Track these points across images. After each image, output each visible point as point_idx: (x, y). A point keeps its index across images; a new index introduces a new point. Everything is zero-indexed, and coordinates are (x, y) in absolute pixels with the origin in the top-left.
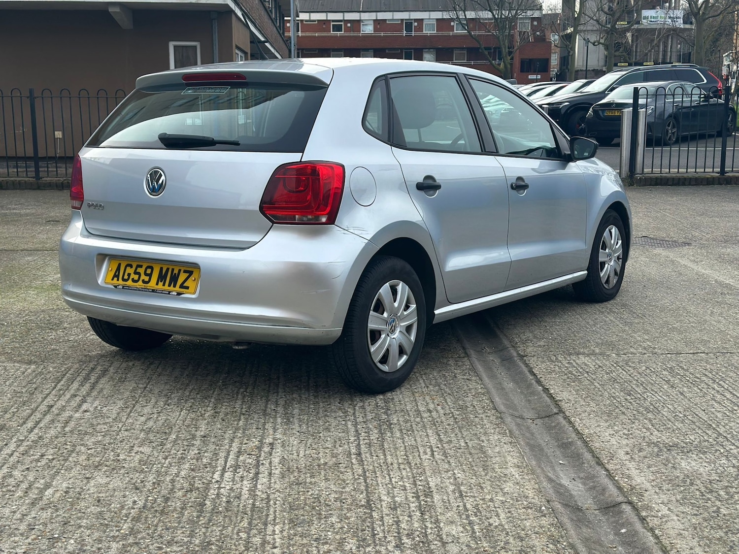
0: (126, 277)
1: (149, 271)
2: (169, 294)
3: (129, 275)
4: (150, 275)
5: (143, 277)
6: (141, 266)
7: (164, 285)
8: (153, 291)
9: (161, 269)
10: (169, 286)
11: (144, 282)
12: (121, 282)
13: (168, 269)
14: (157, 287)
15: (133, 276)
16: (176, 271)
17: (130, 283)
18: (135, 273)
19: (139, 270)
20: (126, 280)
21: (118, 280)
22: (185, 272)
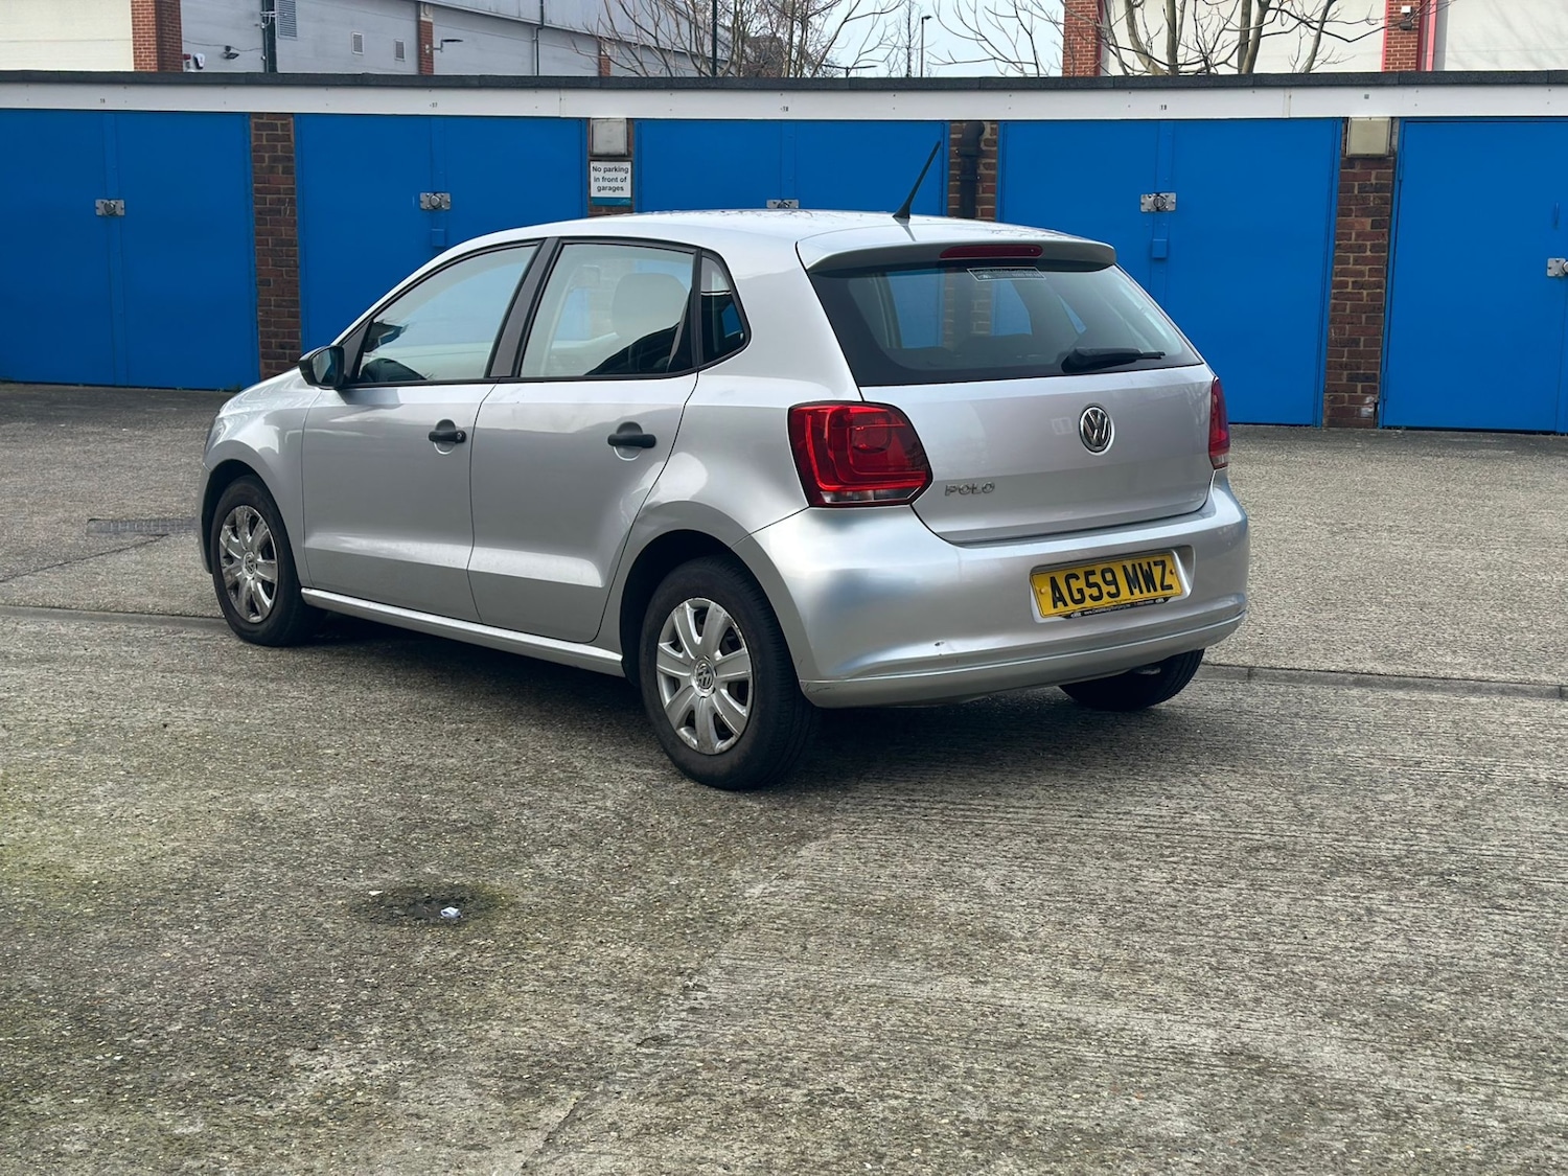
0: (1077, 596)
1: (1109, 577)
2: (1155, 603)
3: (1080, 591)
4: (1115, 582)
5: (1105, 589)
6: (1093, 573)
7: (1141, 592)
8: (1133, 605)
9: (1124, 568)
10: (1149, 591)
11: (1110, 595)
12: (1072, 606)
13: (1134, 566)
14: (1133, 597)
15: (1088, 591)
16: (1145, 567)
17: (1089, 603)
18: (1090, 585)
19: (1092, 579)
20: (1082, 600)
21: (1066, 605)
22: (1156, 564)
